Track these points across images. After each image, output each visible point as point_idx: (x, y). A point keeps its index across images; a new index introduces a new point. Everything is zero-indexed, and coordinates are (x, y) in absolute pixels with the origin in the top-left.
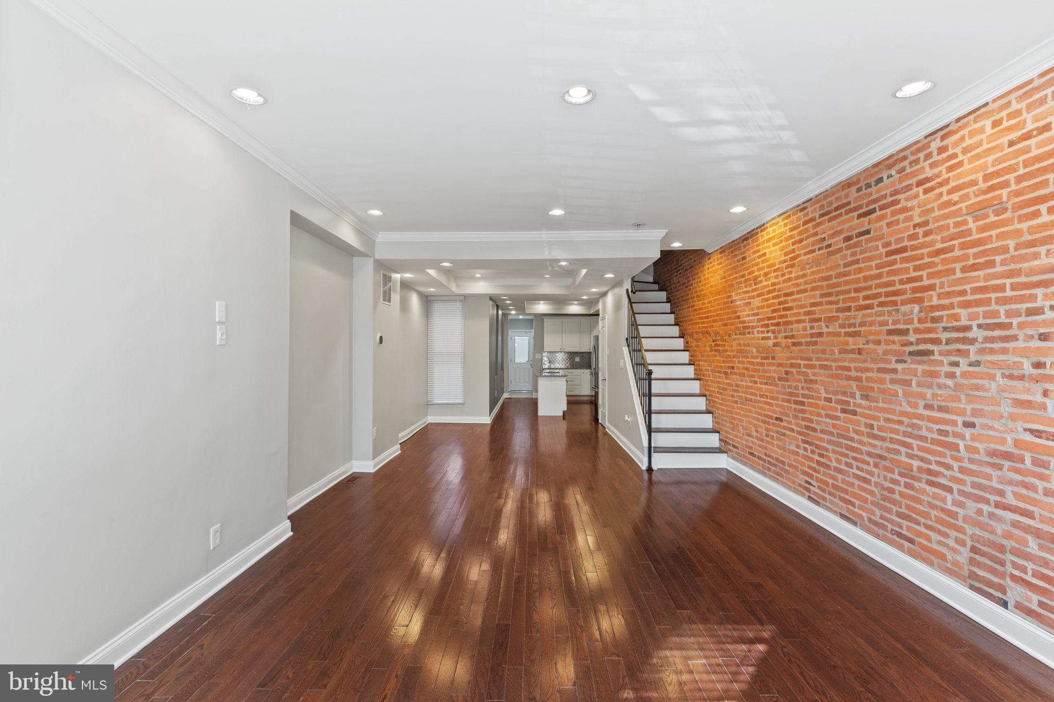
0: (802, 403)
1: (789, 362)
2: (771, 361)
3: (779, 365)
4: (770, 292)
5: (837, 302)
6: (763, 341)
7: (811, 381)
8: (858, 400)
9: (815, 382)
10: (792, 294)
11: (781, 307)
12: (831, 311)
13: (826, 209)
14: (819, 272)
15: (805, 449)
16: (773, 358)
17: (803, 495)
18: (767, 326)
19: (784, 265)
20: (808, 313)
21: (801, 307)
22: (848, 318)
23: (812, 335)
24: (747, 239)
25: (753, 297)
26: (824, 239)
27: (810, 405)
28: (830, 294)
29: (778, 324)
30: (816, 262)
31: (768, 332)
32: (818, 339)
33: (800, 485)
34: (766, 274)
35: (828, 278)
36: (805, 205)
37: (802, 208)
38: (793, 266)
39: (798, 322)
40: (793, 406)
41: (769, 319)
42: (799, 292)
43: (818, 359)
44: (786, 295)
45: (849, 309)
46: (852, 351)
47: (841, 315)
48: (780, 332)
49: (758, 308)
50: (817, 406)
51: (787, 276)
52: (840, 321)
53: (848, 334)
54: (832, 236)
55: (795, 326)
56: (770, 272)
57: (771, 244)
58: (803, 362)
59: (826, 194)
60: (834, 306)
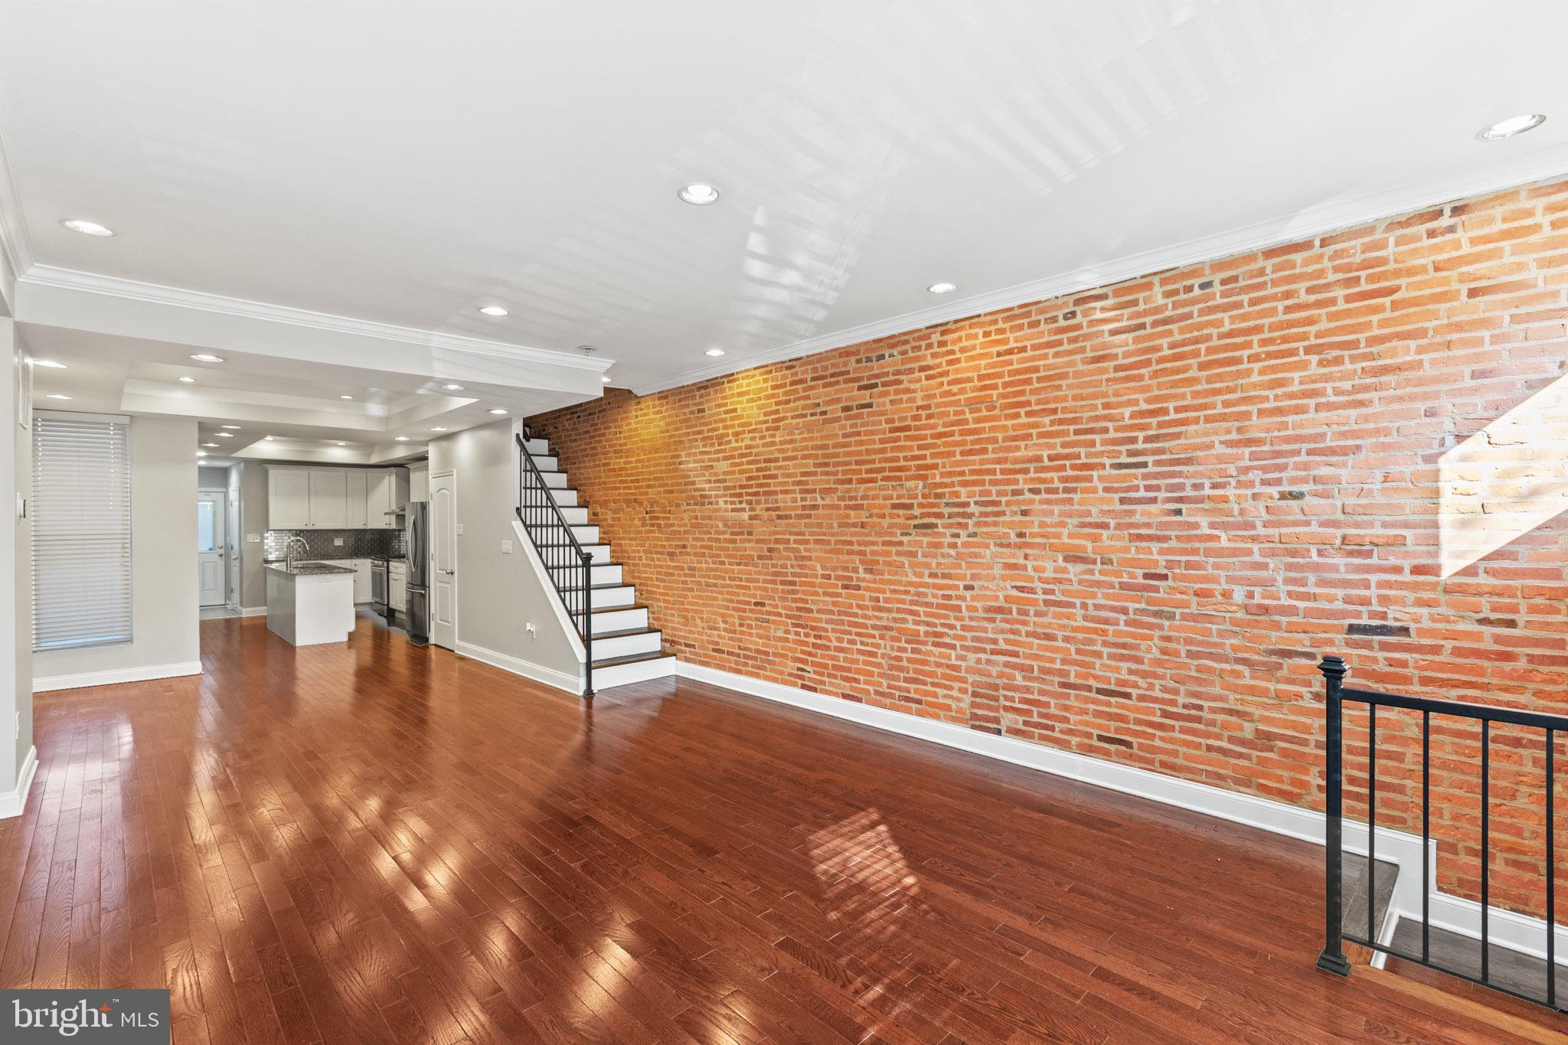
0: (793, 583)
1: (773, 538)
2: (746, 537)
3: (758, 541)
4: (742, 456)
5: (836, 473)
6: (734, 514)
7: (804, 558)
8: (862, 574)
9: (810, 558)
10: (776, 460)
11: (761, 474)
12: (828, 482)
13: (820, 373)
14: (811, 439)
15: (797, 634)
16: (750, 533)
17: (794, 685)
18: (740, 495)
19: (764, 426)
20: (799, 483)
21: (789, 476)
22: (848, 491)
23: (804, 508)
24: (706, 387)
25: (718, 460)
26: (818, 405)
27: (802, 584)
28: (826, 465)
29: (757, 494)
30: (809, 428)
31: (741, 502)
32: (813, 512)
33: (790, 674)
34: (736, 434)
35: (824, 447)
36: (794, 363)
37: (790, 365)
38: (777, 428)
39: (785, 492)
40: (780, 587)
41: (742, 487)
42: (785, 459)
43: (812, 534)
44: (766, 461)
45: (850, 481)
46: (854, 525)
47: (839, 487)
48: (758, 502)
49: (724, 473)
50: (813, 585)
51: (768, 440)
52: (839, 494)
53: (847, 507)
54: (828, 403)
55: (780, 497)
56: (743, 432)
57: (744, 399)
58: (792, 538)
59: (820, 357)
60: (832, 478)
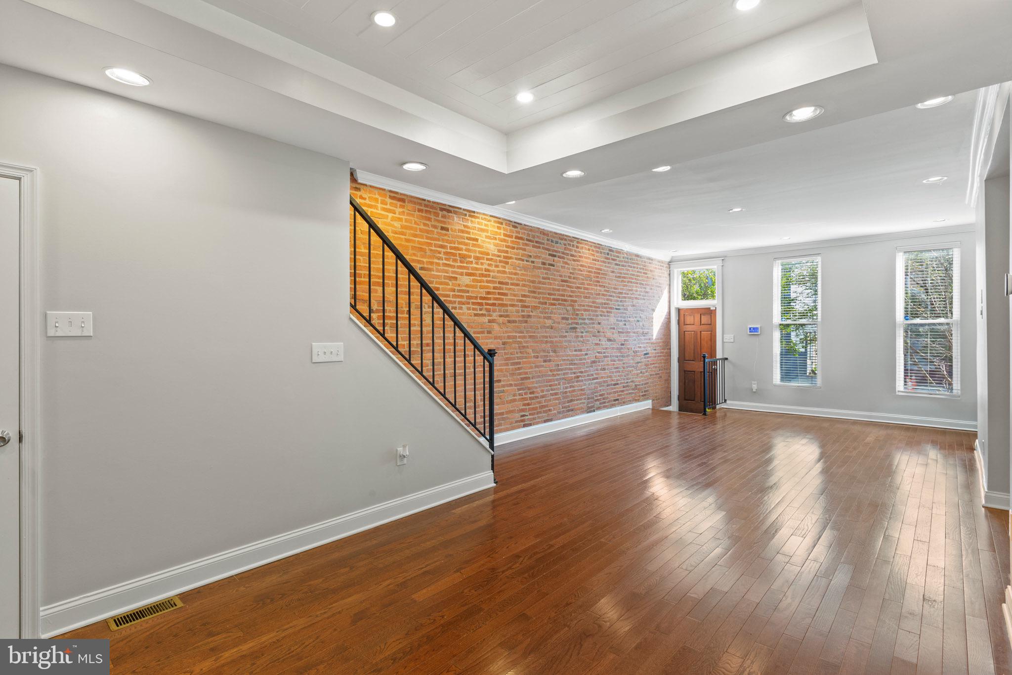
0: (519, 363)
1: (506, 335)
2: (486, 335)
3: (496, 338)
4: (482, 275)
5: (539, 298)
6: (476, 318)
7: (524, 347)
9: (527, 347)
10: (507, 284)
11: (497, 291)
12: (535, 302)
13: (532, 238)
14: (526, 275)
15: (520, 395)
16: (489, 332)
17: (519, 427)
18: (480, 304)
19: (498, 259)
20: (521, 301)
21: (515, 295)
22: (545, 308)
23: (523, 316)
26: (531, 256)
27: (525, 363)
28: (534, 292)
29: (494, 305)
30: (525, 268)
31: (481, 310)
32: (528, 319)
33: (517, 422)
34: (477, 258)
35: (533, 282)
36: (517, 225)
38: (507, 263)
39: (512, 305)
40: (511, 367)
41: (482, 298)
42: (512, 284)
43: (527, 332)
44: (500, 283)
45: (546, 303)
47: (541, 306)
48: (494, 311)
50: (530, 363)
51: (501, 269)
52: (540, 310)
53: (545, 318)
54: (536, 257)
55: (510, 308)
56: (483, 258)
57: (484, 234)
58: (518, 335)
59: (532, 229)
60: (537, 300)
